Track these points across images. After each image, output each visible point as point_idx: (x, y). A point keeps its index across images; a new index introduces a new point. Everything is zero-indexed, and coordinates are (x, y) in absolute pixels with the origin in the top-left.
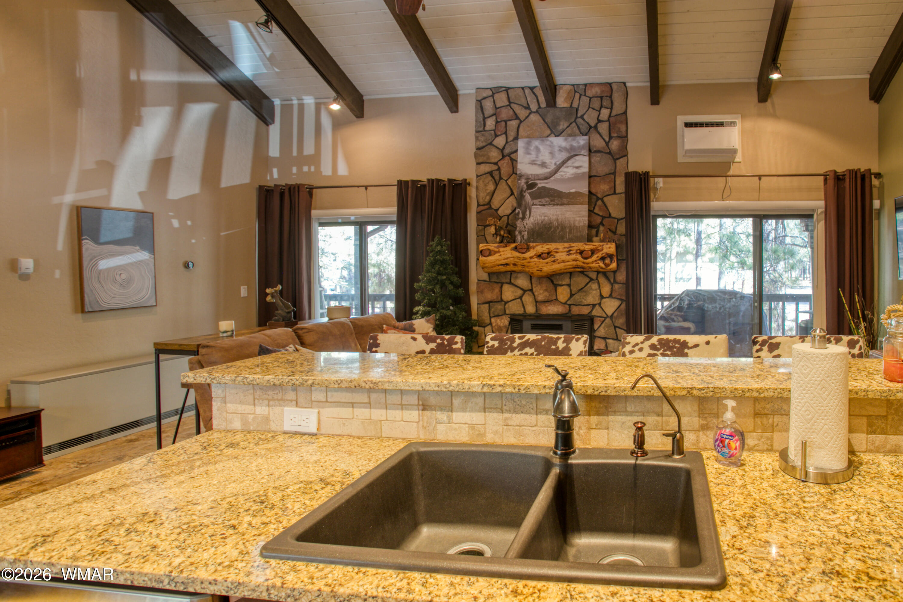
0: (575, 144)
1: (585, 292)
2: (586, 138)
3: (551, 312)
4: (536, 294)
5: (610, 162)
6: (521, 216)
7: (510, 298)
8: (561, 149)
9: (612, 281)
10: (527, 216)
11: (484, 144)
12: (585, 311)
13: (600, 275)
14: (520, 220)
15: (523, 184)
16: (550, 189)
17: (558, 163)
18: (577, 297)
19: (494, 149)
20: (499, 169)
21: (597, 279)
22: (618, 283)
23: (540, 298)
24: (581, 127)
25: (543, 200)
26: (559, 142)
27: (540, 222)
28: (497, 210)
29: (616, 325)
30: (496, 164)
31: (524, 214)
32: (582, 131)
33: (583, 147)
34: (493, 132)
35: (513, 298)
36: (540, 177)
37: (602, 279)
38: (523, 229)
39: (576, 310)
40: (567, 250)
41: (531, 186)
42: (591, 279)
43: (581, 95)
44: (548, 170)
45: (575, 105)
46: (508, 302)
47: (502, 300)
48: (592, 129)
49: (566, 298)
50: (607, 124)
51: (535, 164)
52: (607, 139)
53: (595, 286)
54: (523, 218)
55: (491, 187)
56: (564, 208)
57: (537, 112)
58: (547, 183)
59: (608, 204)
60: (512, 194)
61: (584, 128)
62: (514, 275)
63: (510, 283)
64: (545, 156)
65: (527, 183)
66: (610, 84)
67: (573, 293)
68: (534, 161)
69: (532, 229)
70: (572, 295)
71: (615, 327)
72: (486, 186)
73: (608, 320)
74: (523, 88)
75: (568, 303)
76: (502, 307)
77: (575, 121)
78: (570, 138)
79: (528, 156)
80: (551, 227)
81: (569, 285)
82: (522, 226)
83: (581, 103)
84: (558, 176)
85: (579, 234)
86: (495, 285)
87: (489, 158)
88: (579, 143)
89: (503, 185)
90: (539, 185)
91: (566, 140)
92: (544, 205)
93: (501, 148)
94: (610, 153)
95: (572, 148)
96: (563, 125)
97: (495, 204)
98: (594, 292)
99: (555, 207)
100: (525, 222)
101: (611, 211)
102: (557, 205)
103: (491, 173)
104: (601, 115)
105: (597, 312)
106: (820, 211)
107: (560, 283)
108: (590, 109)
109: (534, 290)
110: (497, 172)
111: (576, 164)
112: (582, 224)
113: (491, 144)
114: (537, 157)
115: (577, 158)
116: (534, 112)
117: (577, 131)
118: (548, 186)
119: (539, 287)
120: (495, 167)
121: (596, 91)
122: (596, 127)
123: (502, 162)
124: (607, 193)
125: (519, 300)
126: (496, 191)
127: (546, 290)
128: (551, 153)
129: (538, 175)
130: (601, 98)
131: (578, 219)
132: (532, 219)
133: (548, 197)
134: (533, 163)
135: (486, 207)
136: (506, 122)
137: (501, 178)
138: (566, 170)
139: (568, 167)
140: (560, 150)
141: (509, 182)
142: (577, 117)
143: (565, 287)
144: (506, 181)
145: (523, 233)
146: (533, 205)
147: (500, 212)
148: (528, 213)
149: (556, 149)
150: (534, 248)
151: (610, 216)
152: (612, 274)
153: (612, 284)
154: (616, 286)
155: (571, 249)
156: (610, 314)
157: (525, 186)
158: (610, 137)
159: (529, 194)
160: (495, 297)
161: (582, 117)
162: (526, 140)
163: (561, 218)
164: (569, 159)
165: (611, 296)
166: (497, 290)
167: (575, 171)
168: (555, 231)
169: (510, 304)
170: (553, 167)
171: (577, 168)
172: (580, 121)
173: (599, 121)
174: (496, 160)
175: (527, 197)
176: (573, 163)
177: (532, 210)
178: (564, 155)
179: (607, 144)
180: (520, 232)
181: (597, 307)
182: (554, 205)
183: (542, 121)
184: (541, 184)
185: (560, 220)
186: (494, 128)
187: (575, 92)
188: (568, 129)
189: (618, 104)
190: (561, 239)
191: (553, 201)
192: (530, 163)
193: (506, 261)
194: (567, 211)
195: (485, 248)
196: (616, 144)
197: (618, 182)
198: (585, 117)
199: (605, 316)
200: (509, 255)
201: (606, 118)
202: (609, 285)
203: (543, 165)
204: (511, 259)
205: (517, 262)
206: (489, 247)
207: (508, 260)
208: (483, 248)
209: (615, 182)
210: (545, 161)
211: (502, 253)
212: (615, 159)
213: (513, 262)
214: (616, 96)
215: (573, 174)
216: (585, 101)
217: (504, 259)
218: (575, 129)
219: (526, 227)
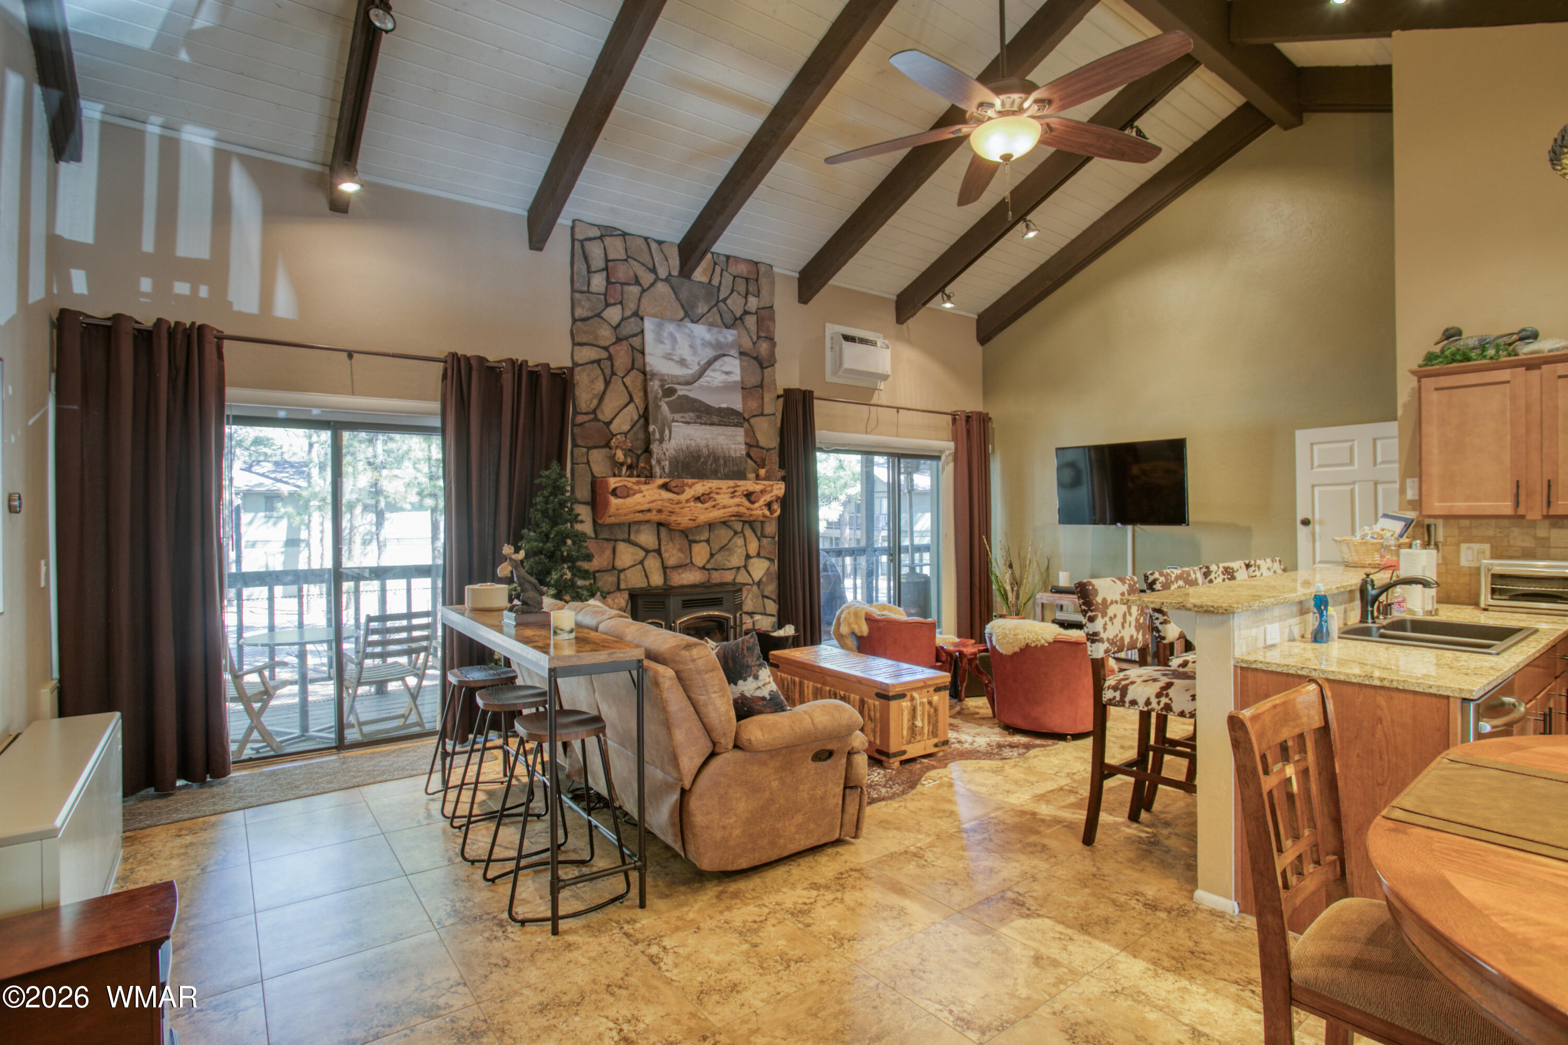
0: (722, 339)
1: (729, 550)
2: (734, 332)
3: (685, 582)
4: (665, 555)
5: (758, 370)
6: (657, 436)
7: (628, 564)
8: (706, 344)
9: (759, 534)
10: (667, 438)
11: (590, 314)
12: (728, 577)
13: (747, 526)
14: (657, 442)
15: (656, 387)
16: (695, 401)
17: (702, 363)
18: (718, 557)
19: (606, 326)
20: (610, 358)
21: (742, 531)
22: (765, 537)
23: (671, 562)
24: (724, 315)
25: (686, 415)
26: (700, 331)
27: (684, 448)
28: (608, 424)
29: (766, 593)
30: (606, 349)
31: (662, 433)
32: (725, 321)
33: (732, 345)
34: (602, 297)
35: (632, 563)
36: (680, 380)
37: (748, 532)
38: (663, 457)
39: (716, 577)
40: (731, 490)
41: (669, 392)
42: (736, 533)
43: (722, 270)
44: (690, 372)
45: (715, 282)
46: (624, 570)
47: (614, 568)
48: (736, 322)
49: (705, 561)
50: (755, 317)
51: (671, 359)
52: (755, 338)
53: (739, 541)
54: (661, 441)
55: (600, 386)
56: (715, 430)
57: (666, 280)
58: (690, 390)
59: (756, 429)
60: (632, 400)
61: (728, 318)
62: (633, 529)
63: (628, 541)
64: (684, 350)
65: (662, 386)
66: (756, 263)
67: (713, 552)
68: (669, 354)
69: (675, 458)
70: (712, 555)
71: (764, 596)
72: (592, 382)
73: (755, 588)
74: (646, 239)
75: (708, 566)
76: (615, 579)
77: (716, 305)
78: (715, 330)
79: (660, 345)
80: (699, 457)
81: (708, 541)
82: (661, 452)
83: (723, 281)
84: (703, 381)
85: (735, 468)
86: (606, 544)
87: (596, 338)
88: (726, 338)
89: (616, 383)
90: (680, 393)
91: (709, 330)
92: (688, 423)
93: (614, 325)
94: (756, 358)
95: (718, 345)
96: (701, 308)
97: (606, 412)
98: (739, 550)
99: (703, 427)
100: (665, 446)
101: (759, 438)
102: (706, 424)
103: (598, 362)
104: (749, 304)
105: (742, 578)
106: (948, 452)
107: (697, 538)
108: (735, 293)
109: (663, 549)
110: (608, 363)
111: (726, 369)
112: (738, 455)
113: (599, 315)
114: (673, 349)
115: (726, 359)
116: (661, 280)
117: (719, 320)
118: (692, 395)
119: (671, 544)
120: (604, 355)
121: (742, 269)
122: (741, 318)
123: (617, 347)
124: (755, 413)
125: (640, 566)
126: (608, 393)
127: (681, 550)
128: (691, 346)
129: (676, 377)
130: (747, 279)
131: (733, 446)
132: (673, 442)
133: (693, 411)
134: (668, 357)
135: (592, 416)
136: (622, 284)
137: (613, 373)
138: (713, 374)
139: (715, 370)
140: (703, 344)
141: (628, 380)
142: (718, 302)
143: (705, 544)
144: (623, 378)
145: (663, 463)
146: (673, 421)
147: (614, 427)
148: (667, 432)
149: (698, 342)
150: (690, 487)
151: (758, 446)
152: (759, 525)
153: (759, 540)
154: (765, 541)
155: (737, 489)
156: (757, 579)
157: (660, 391)
158: (759, 337)
159: (667, 403)
160: (605, 564)
161: (724, 300)
162: (656, 320)
163: (712, 443)
164: (716, 358)
165: (758, 555)
166: (608, 552)
167: (724, 377)
168: (705, 463)
169: (629, 573)
170: (695, 368)
172: (721, 305)
173: (746, 313)
174: (607, 344)
175: (665, 408)
176: (721, 366)
177: (673, 429)
178: (709, 353)
179: (754, 344)
180: (659, 462)
181: (743, 571)
182: (701, 424)
183: (673, 296)
184: (682, 391)
185: (711, 447)
186: (603, 291)
187: (715, 264)
188: (708, 315)
189: (764, 293)
190: (715, 474)
191: (700, 417)
192: (663, 357)
193: (651, 505)
194: (719, 434)
195: (621, 484)
196: (764, 347)
197: (766, 399)
198: (729, 302)
199: (751, 582)
200: (656, 497)
201: (754, 310)
202: (756, 540)
203: (682, 362)
204: (659, 502)
205: (666, 507)
206: (626, 483)
207: (655, 504)
208: (617, 485)
209: (762, 399)
210: (684, 357)
211: (646, 493)
212: (762, 368)
213: (659, 507)
214: (763, 281)
215: (722, 382)
216: (728, 279)
217: (649, 503)
218: (717, 317)
219: (667, 454)
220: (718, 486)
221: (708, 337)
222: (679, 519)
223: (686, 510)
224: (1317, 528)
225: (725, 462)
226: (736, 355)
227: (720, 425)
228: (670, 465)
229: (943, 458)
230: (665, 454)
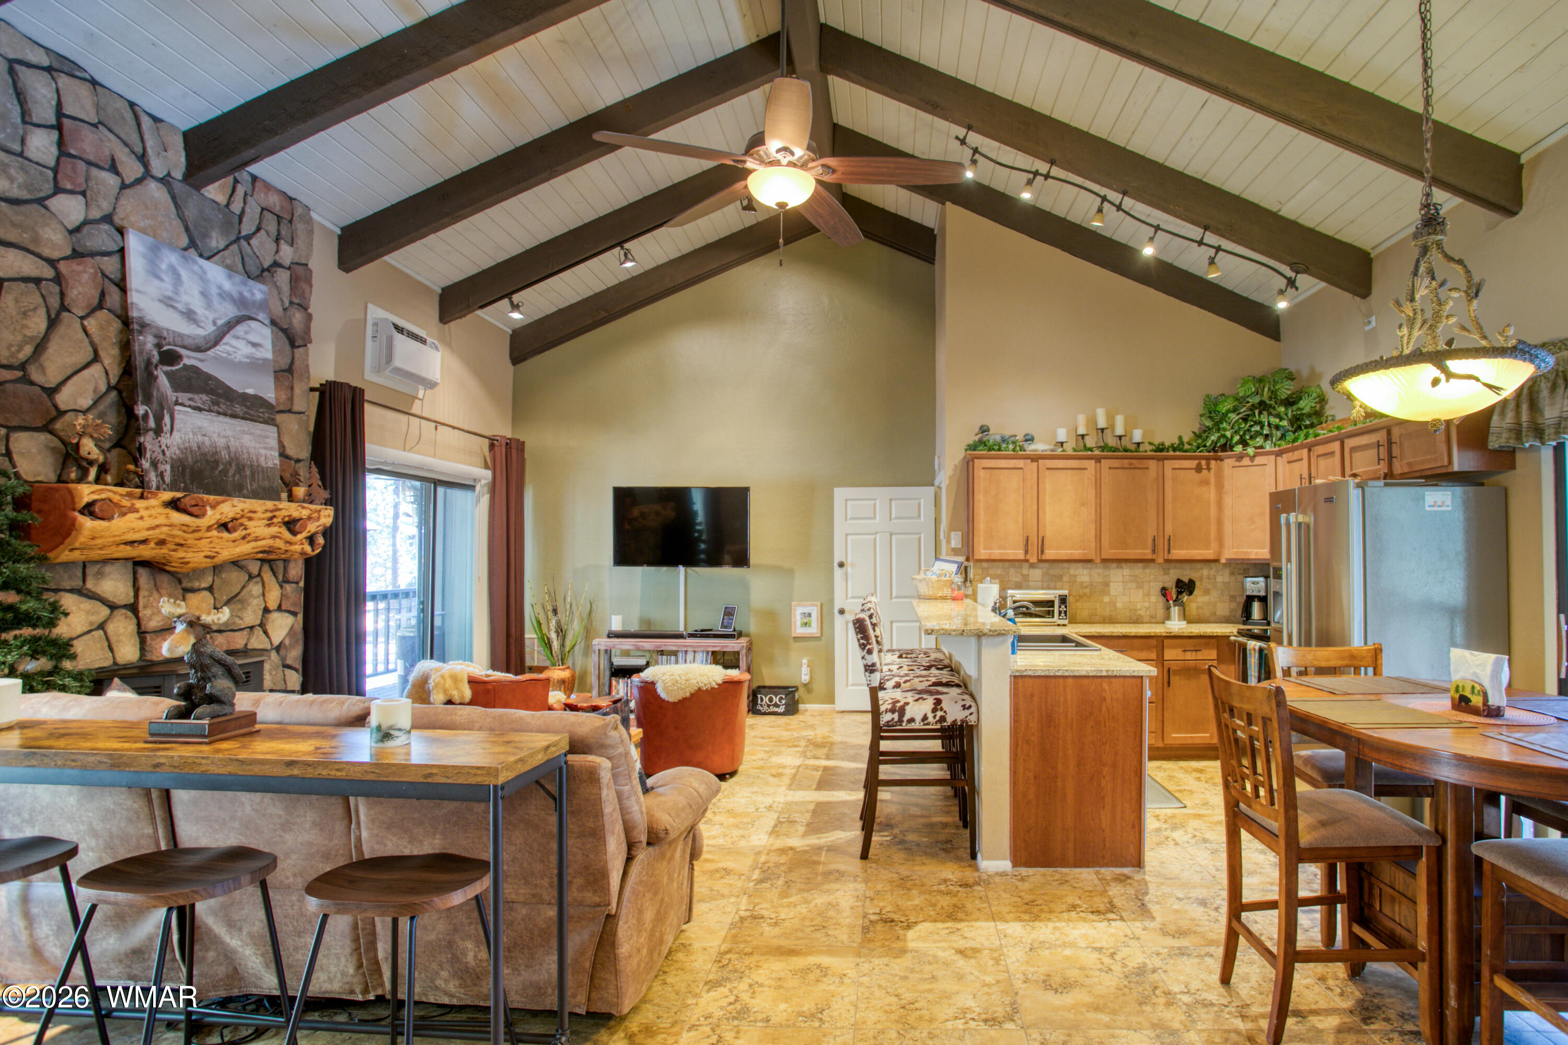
0: (247, 294)
1: (242, 601)
2: (263, 288)
4: (143, 613)
5: (289, 348)
6: (152, 423)
7: (81, 629)
8: (224, 295)
9: (281, 578)
10: (167, 428)
12: (239, 641)
13: (266, 567)
14: (151, 433)
15: (149, 346)
16: (209, 377)
17: (220, 322)
19: (54, 224)
20: (59, 280)
21: (259, 575)
22: (288, 582)
23: (152, 623)
24: (246, 259)
25: (196, 397)
26: (215, 272)
27: (195, 447)
28: (51, 391)
29: (289, 662)
30: (52, 262)
31: (159, 419)
32: (250, 269)
33: (263, 305)
34: (50, 173)
35: (86, 628)
36: (188, 342)
37: (267, 575)
38: (161, 457)
39: (224, 643)
40: (269, 515)
41: (170, 358)
42: (251, 577)
43: (246, 194)
44: (201, 332)
45: (236, 208)
46: (74, 639)
48: (263, 273)
50: (288, 273)
51: (172, 307)
52: (287, 304)
53: (256, 589)
54: (158, 431)
55: (39, 323)
56: (238, 423)
57: (163, 182)
58: (202, 361)
60: (96, 358)
61: (253, 266)
62: (91, 571)
63: (81, 591)
64: (191, 296)
65: (158, 346)
66: (291, 199)
68: (170, 298)
69: (180, 460)
71: (285, 666)
73: (274, 655)
74: (132, 105)
77: (237, 241)
78: (237, 278)
79: (157, 282)
80: (217, 462)
82: (159, 450)
83: (248, 210)
85: (267, 484)
87: (36, 240)
88: (253, 294)
90: (187, 361)
91: (230, 277)
92: (199, 409)
93: (70, 226)
94: (287, 332)
95: (241, 302)
96: (216, 241)
97: (49, 373)
98: (255, 601)
99: (222, 418)
100: (164, 440)
102: (225, 415)
103: (37, 281)
104: (281, 253)
105: (258, 641)
106: (483, 482)
107: (196, 584)
108: (262, 232)
109: (141, 602)
110: (55, 288)
111: (253, 338)
112: (270, 464)
113: (42, 202)
114: (176, 292)
115: (253, 324)
116: (157, 179)
117: (240, 266)
118: (205, 367)
119: (156, 595)
120: (48, 272)
121: (274, 201)
122: (270, 270)
124: (284, 407)
125: (102, 632)
126: (52, 340)
128: (204, 294)
129: (181, 335)
130: (279, 217)
131: (263, 452)
133: (207, 392)
134: (168, 302)
135: (17, 374)
136: (87, 163)
137: (65, 307)
138: (234, 342)
139: (237, 338)
140: (220, 295)
141: (91, 324)
142: (239, 238)
144: (82, 318)
145: (162, 467)
147: (63, 399)
148: (167, 419)
149: (214, 291)
150: (213, 507)
151: (290, 456)
152: (281, 564)
153: (281, 587)
154: (288, 588)
155: (277, 513)
156: (276, 642)
157: (155, 353)
158: (291, 303)
159: (167, 374)
161: (248, 238)
162: (146, 239)
163: (233, 443)
164: (239, 320)
165: (279, 609)
167: (249, 350)
168: (225, 472)
169: (82, 644)
171: (255, 345)
172: (243, 243)
173: (277, 264)
174: (54, 255)
175: (163, 382)
176: (247, 333)
177: (177, 416)
178: (228, 311)
179: (285, 310)
180: (155, 464)
181: (258, 631)
182: (219, 413)
183: (174, 210)
184: (190, 359)
185: (233, 449)
186: (51, 162)
187: (237, 184)
188: (226, 253)
189: (300, 242)
190: (238, 490)
191: (216, 403)
192: (161, 301)
193: (151, 532)
194: (244, 432)
195: (103, 496)
196: (297, 318)
197: (297, 391)
198: (254, 242)
199: (269, 647)
200: (161, 520)
201: (287, 263)
202: (278, 587)
203: (190, 315)
204: (165, 529)
205: (174, 536)
206: (111, 495)
207: (157, 531)
208: (95, 497)
209: (292, 389)
210: (192, 307)
211: (143, 513)
212: (293, 344)
213: (162, 537)
214: (299, 226)
215: (247, 357)
216: (253, 211)
217: (148, 529)
218: (238, 260)
219: (168, 453)
220: (251, 508)
221: (227, 285)
222: (190, 555)
223: (204, 541)
224: (849, 570)
225: (253, 474)
226: (267, 322)
227: (245, 419)
228: (172, 467)
229: (478, 488)
230: (163, 452)
